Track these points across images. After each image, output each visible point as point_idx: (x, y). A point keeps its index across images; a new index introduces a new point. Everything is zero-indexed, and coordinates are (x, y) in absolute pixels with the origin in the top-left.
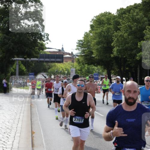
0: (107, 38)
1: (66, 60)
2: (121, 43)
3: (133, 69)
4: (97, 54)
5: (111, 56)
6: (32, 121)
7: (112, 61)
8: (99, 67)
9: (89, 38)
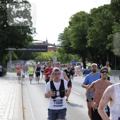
0: (82, 32)
1: (50, 50)
2: (94, 36)
3: (104, 57)
4: (74, 45)
5: (85, 47)
6: (23, 99)
7: (87, 51)
8: (76, 55)
9: (68, 32)
